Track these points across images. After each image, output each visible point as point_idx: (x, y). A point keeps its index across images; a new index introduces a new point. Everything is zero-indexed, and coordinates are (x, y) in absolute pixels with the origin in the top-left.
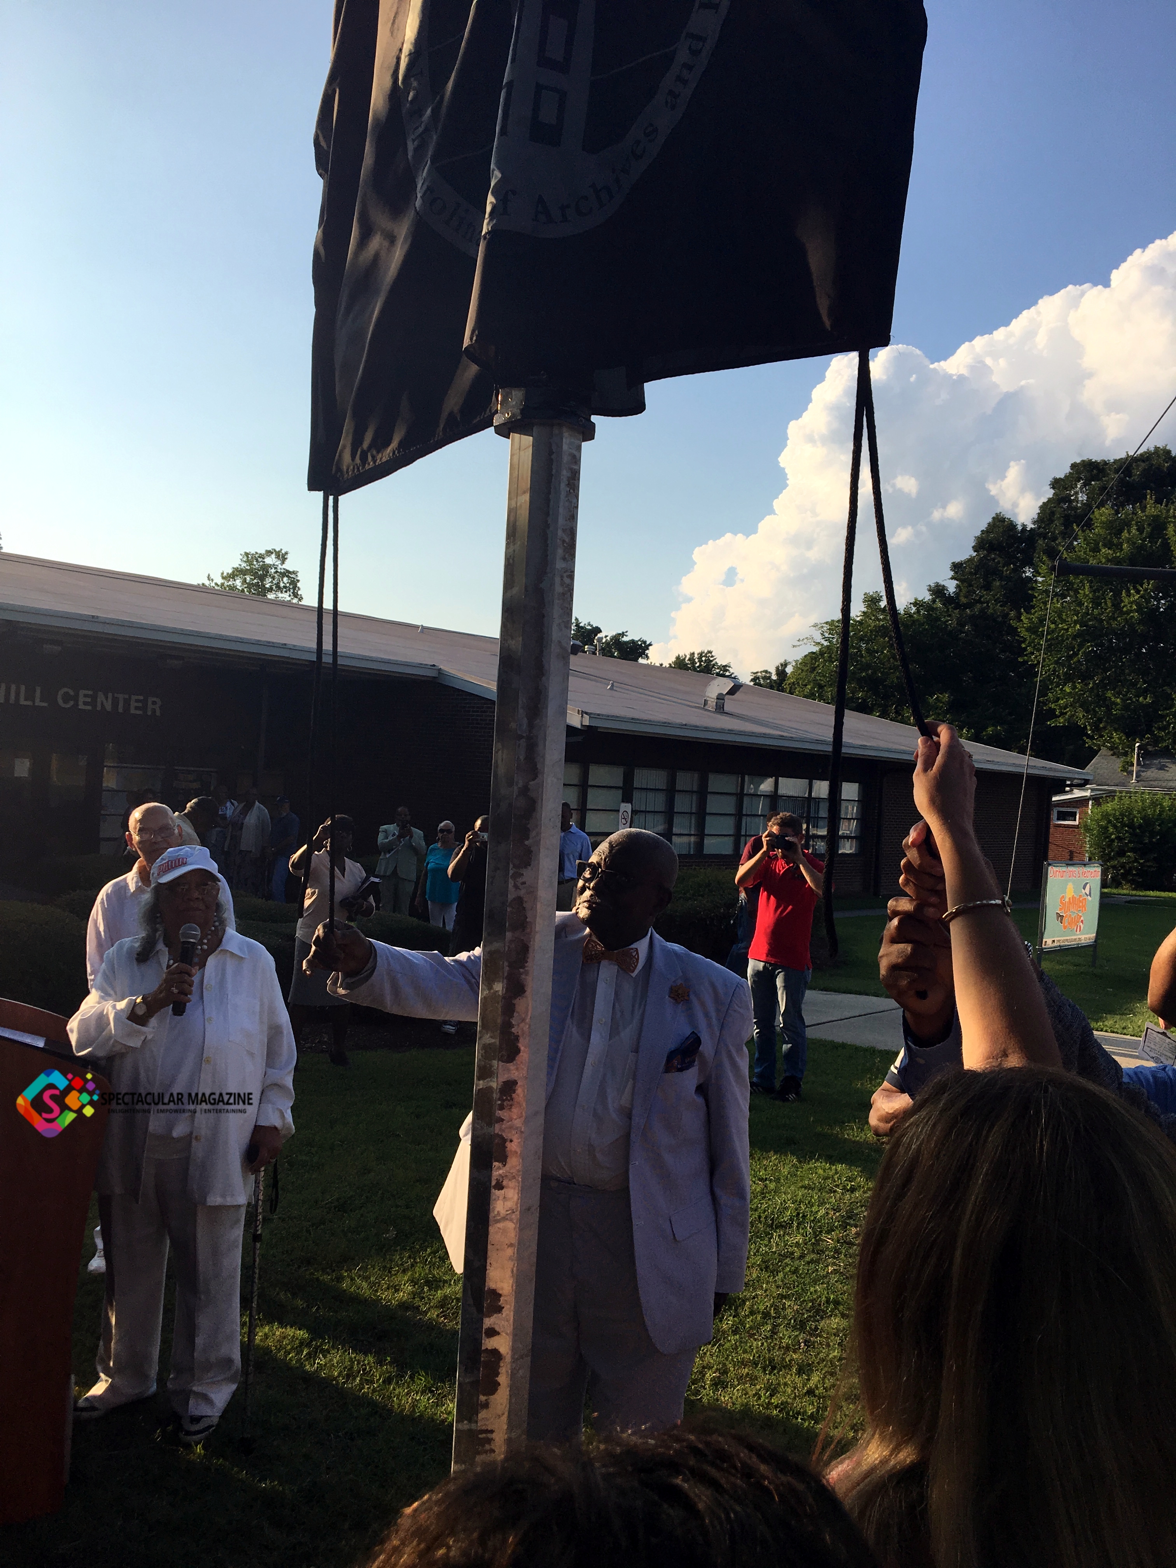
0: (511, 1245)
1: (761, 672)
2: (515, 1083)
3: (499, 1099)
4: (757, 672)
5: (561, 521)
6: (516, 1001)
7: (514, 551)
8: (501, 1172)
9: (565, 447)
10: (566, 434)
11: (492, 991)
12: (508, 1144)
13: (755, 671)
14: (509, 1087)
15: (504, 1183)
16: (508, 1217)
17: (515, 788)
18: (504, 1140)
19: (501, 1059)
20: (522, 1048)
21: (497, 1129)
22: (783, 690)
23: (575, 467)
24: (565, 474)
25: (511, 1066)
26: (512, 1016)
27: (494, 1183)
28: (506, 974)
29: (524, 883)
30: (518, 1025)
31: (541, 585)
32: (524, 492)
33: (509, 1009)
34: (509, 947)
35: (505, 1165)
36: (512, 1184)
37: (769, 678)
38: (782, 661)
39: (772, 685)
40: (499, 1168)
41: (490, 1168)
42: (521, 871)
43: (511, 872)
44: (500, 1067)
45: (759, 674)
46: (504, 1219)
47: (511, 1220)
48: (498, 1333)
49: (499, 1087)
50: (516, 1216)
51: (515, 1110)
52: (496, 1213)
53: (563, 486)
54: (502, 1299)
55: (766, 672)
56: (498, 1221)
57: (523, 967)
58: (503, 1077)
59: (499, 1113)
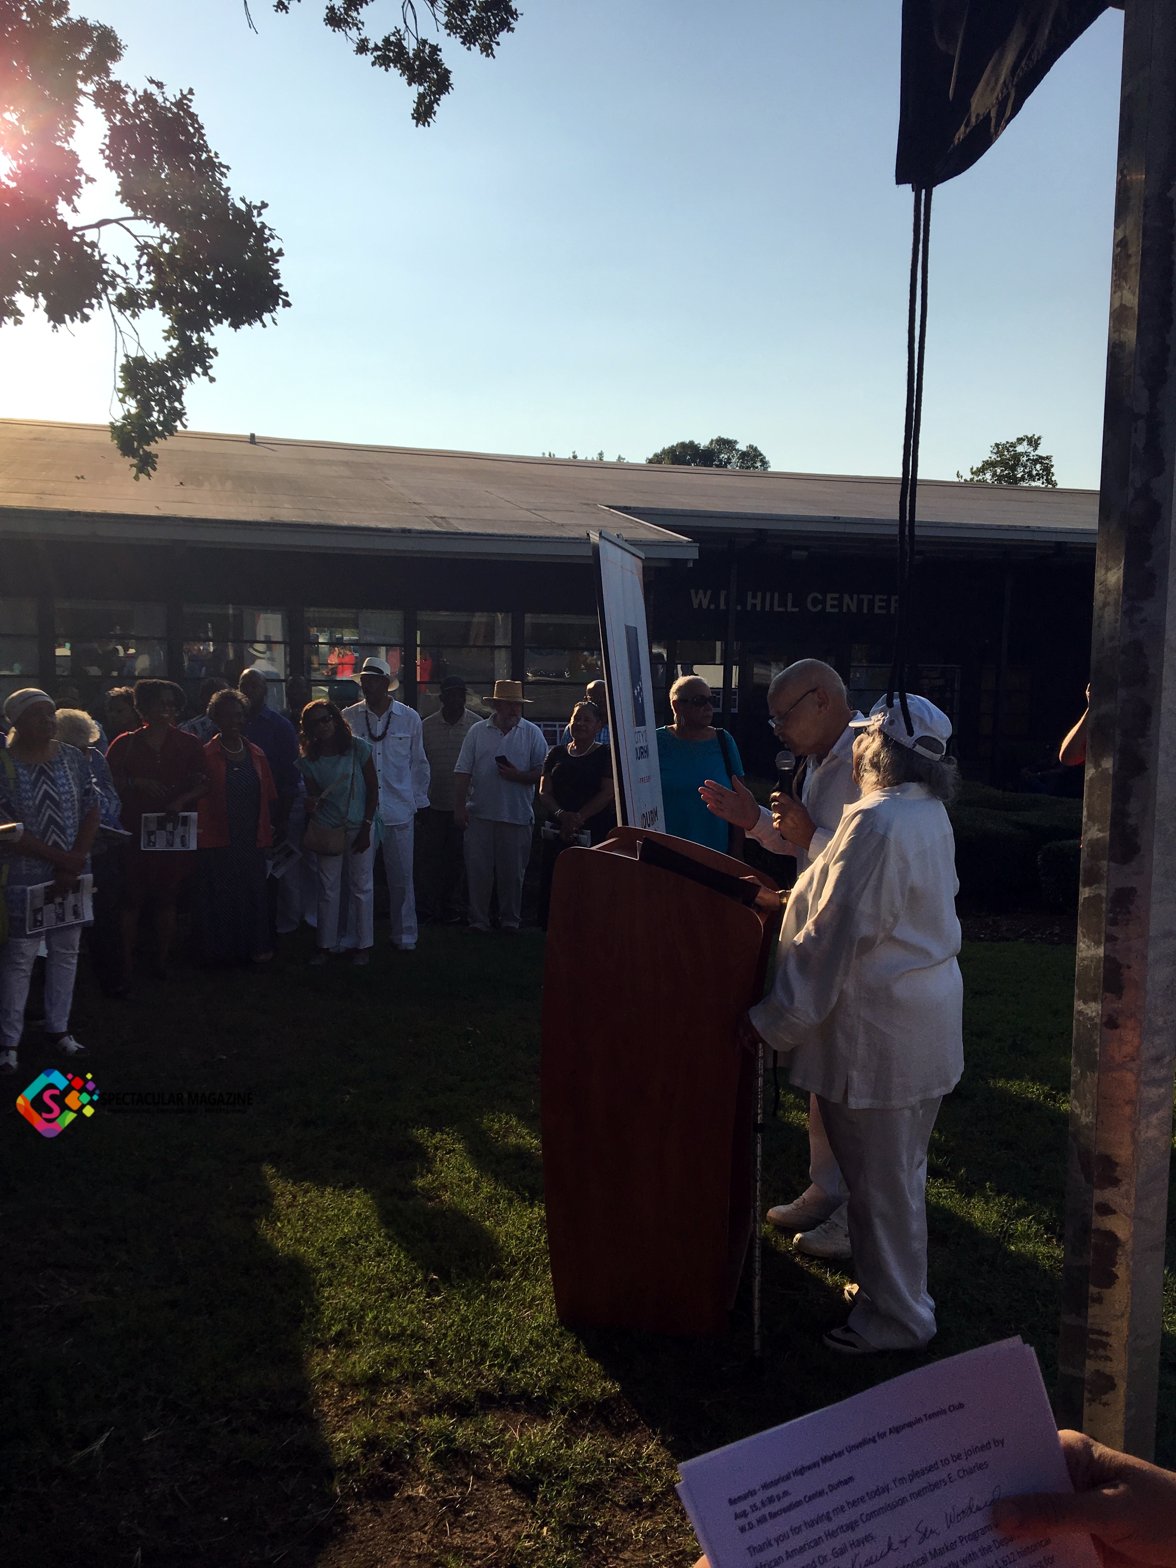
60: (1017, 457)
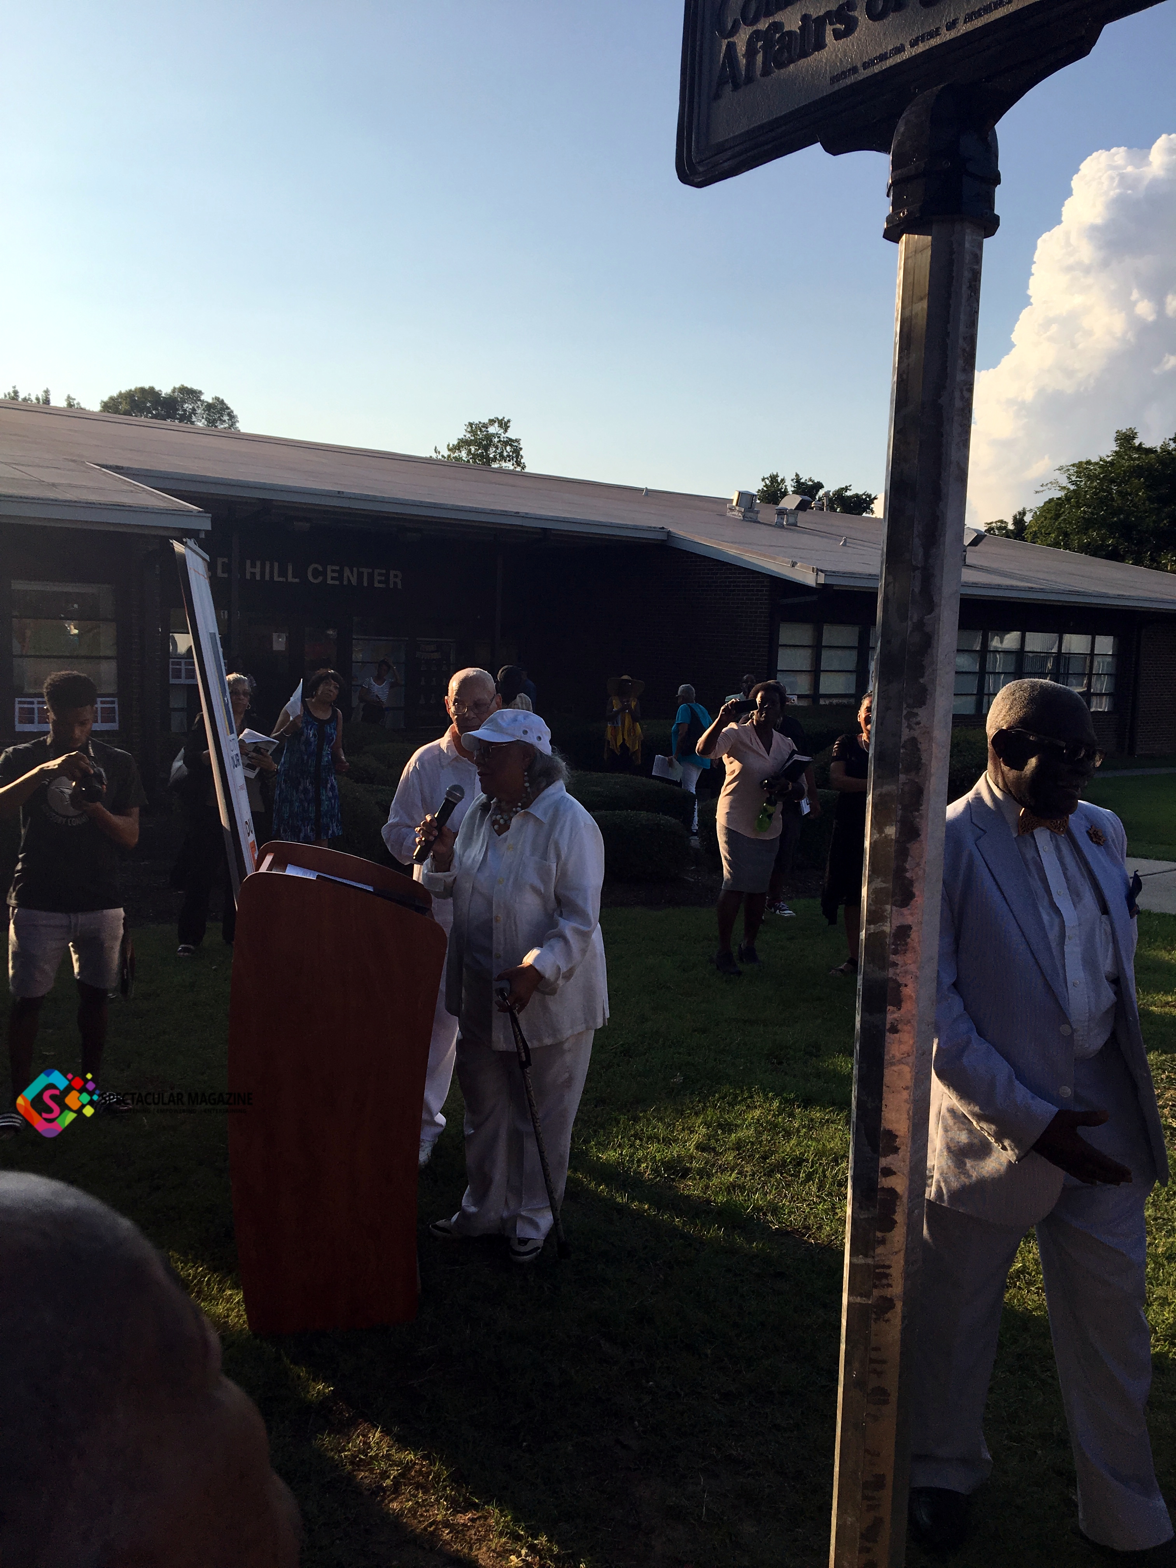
0: (907, 1088)
1: (996, 522)
2: (909, 927)
3: (893, 944)
4: (991, 523)
5: (962, 328)
6: (908, 846)
7: (909, 365)
8: (895, 1015)
9: (967, 245)
10: (968, 231)
11: (883, 835)
12: (903, 989)
13: (989, 522)
14: (903, 932)
15: (899, 1027)
16: (903, 1060)
17: (910, 623)
18: (900, 985)
19: (894, 904)
20: (917, 893)
21: (891, 973)
22: (1023, 539)
23: (976, 267)
24: (967, 274)
25: (905, 911)
26: (905, 861)
27: (888, 1026)
28: (898, 818)
29: (918, 723)
30: (913, 869)
31: (940, 401)
32: (921, 299)
33: (903, 853)
34: (902, 789)
35: (900, 1009)
36: (907, 1028)
37: (1005, 528)
38: (1020, 509)
39: (1008, 534)
40: (893, 1012)
41: (884, 1011)
42: (915, 710)
43: (905, 712)
44: (894, 912)
45: (994, 525)
46: (900, 1062)
47: (907, 1064)
48: (894, 1173)
49: (893, 931)
50: (911, 1060)
51: (909, 955)
52: (891, 1055)
53: (964, 288)
54: (898, 1140)
55: (1002, 521)
56: (892, 1064)
57: (918, 810)
58: (897, 922)
59: (893, 958)
60: (489, 437)
